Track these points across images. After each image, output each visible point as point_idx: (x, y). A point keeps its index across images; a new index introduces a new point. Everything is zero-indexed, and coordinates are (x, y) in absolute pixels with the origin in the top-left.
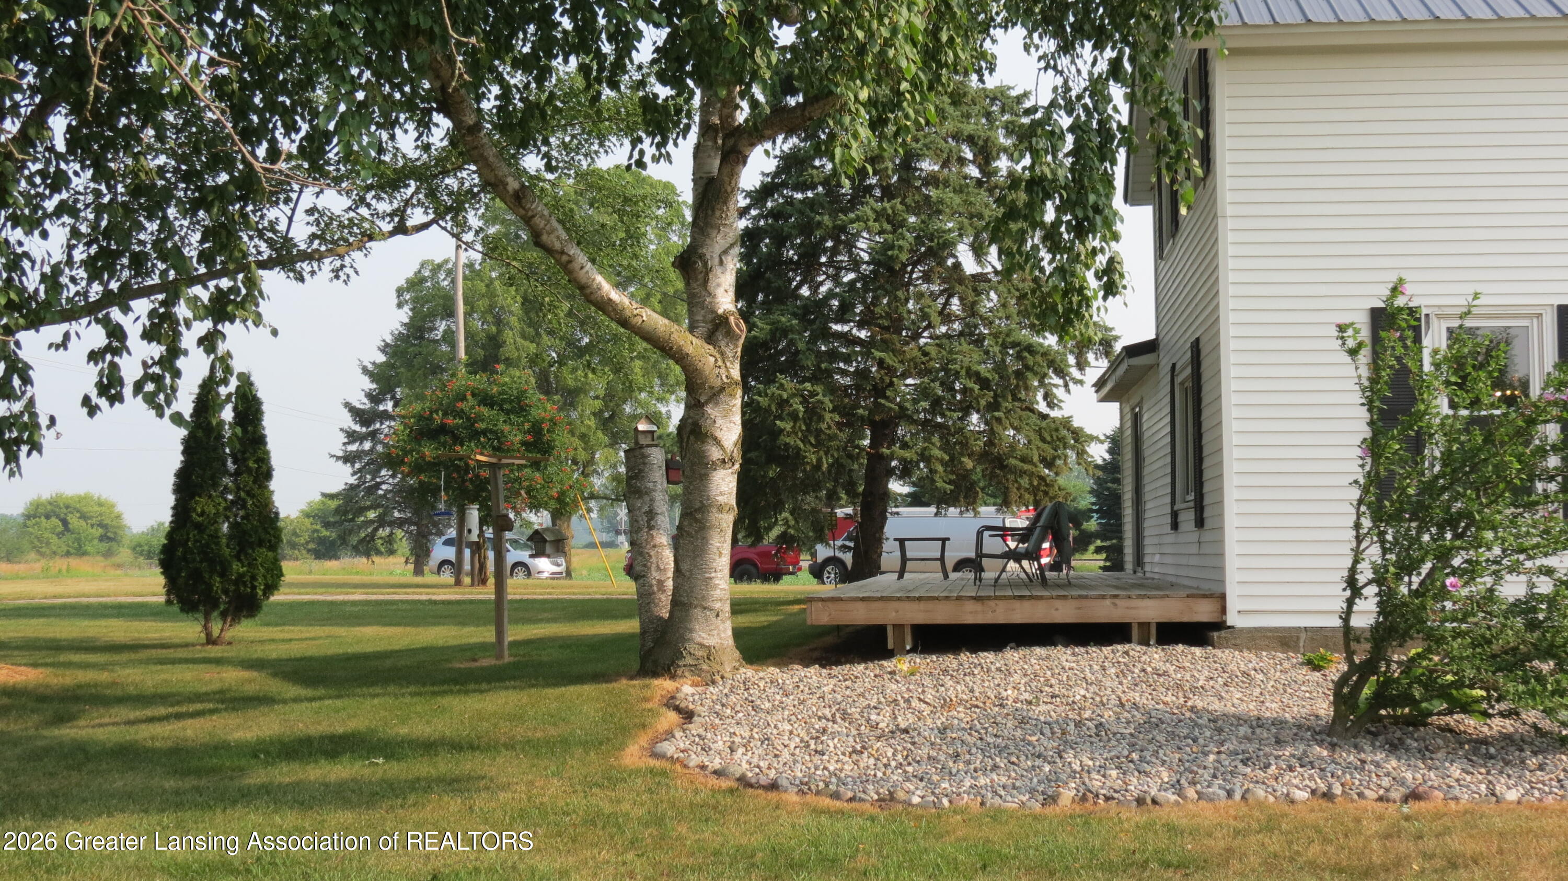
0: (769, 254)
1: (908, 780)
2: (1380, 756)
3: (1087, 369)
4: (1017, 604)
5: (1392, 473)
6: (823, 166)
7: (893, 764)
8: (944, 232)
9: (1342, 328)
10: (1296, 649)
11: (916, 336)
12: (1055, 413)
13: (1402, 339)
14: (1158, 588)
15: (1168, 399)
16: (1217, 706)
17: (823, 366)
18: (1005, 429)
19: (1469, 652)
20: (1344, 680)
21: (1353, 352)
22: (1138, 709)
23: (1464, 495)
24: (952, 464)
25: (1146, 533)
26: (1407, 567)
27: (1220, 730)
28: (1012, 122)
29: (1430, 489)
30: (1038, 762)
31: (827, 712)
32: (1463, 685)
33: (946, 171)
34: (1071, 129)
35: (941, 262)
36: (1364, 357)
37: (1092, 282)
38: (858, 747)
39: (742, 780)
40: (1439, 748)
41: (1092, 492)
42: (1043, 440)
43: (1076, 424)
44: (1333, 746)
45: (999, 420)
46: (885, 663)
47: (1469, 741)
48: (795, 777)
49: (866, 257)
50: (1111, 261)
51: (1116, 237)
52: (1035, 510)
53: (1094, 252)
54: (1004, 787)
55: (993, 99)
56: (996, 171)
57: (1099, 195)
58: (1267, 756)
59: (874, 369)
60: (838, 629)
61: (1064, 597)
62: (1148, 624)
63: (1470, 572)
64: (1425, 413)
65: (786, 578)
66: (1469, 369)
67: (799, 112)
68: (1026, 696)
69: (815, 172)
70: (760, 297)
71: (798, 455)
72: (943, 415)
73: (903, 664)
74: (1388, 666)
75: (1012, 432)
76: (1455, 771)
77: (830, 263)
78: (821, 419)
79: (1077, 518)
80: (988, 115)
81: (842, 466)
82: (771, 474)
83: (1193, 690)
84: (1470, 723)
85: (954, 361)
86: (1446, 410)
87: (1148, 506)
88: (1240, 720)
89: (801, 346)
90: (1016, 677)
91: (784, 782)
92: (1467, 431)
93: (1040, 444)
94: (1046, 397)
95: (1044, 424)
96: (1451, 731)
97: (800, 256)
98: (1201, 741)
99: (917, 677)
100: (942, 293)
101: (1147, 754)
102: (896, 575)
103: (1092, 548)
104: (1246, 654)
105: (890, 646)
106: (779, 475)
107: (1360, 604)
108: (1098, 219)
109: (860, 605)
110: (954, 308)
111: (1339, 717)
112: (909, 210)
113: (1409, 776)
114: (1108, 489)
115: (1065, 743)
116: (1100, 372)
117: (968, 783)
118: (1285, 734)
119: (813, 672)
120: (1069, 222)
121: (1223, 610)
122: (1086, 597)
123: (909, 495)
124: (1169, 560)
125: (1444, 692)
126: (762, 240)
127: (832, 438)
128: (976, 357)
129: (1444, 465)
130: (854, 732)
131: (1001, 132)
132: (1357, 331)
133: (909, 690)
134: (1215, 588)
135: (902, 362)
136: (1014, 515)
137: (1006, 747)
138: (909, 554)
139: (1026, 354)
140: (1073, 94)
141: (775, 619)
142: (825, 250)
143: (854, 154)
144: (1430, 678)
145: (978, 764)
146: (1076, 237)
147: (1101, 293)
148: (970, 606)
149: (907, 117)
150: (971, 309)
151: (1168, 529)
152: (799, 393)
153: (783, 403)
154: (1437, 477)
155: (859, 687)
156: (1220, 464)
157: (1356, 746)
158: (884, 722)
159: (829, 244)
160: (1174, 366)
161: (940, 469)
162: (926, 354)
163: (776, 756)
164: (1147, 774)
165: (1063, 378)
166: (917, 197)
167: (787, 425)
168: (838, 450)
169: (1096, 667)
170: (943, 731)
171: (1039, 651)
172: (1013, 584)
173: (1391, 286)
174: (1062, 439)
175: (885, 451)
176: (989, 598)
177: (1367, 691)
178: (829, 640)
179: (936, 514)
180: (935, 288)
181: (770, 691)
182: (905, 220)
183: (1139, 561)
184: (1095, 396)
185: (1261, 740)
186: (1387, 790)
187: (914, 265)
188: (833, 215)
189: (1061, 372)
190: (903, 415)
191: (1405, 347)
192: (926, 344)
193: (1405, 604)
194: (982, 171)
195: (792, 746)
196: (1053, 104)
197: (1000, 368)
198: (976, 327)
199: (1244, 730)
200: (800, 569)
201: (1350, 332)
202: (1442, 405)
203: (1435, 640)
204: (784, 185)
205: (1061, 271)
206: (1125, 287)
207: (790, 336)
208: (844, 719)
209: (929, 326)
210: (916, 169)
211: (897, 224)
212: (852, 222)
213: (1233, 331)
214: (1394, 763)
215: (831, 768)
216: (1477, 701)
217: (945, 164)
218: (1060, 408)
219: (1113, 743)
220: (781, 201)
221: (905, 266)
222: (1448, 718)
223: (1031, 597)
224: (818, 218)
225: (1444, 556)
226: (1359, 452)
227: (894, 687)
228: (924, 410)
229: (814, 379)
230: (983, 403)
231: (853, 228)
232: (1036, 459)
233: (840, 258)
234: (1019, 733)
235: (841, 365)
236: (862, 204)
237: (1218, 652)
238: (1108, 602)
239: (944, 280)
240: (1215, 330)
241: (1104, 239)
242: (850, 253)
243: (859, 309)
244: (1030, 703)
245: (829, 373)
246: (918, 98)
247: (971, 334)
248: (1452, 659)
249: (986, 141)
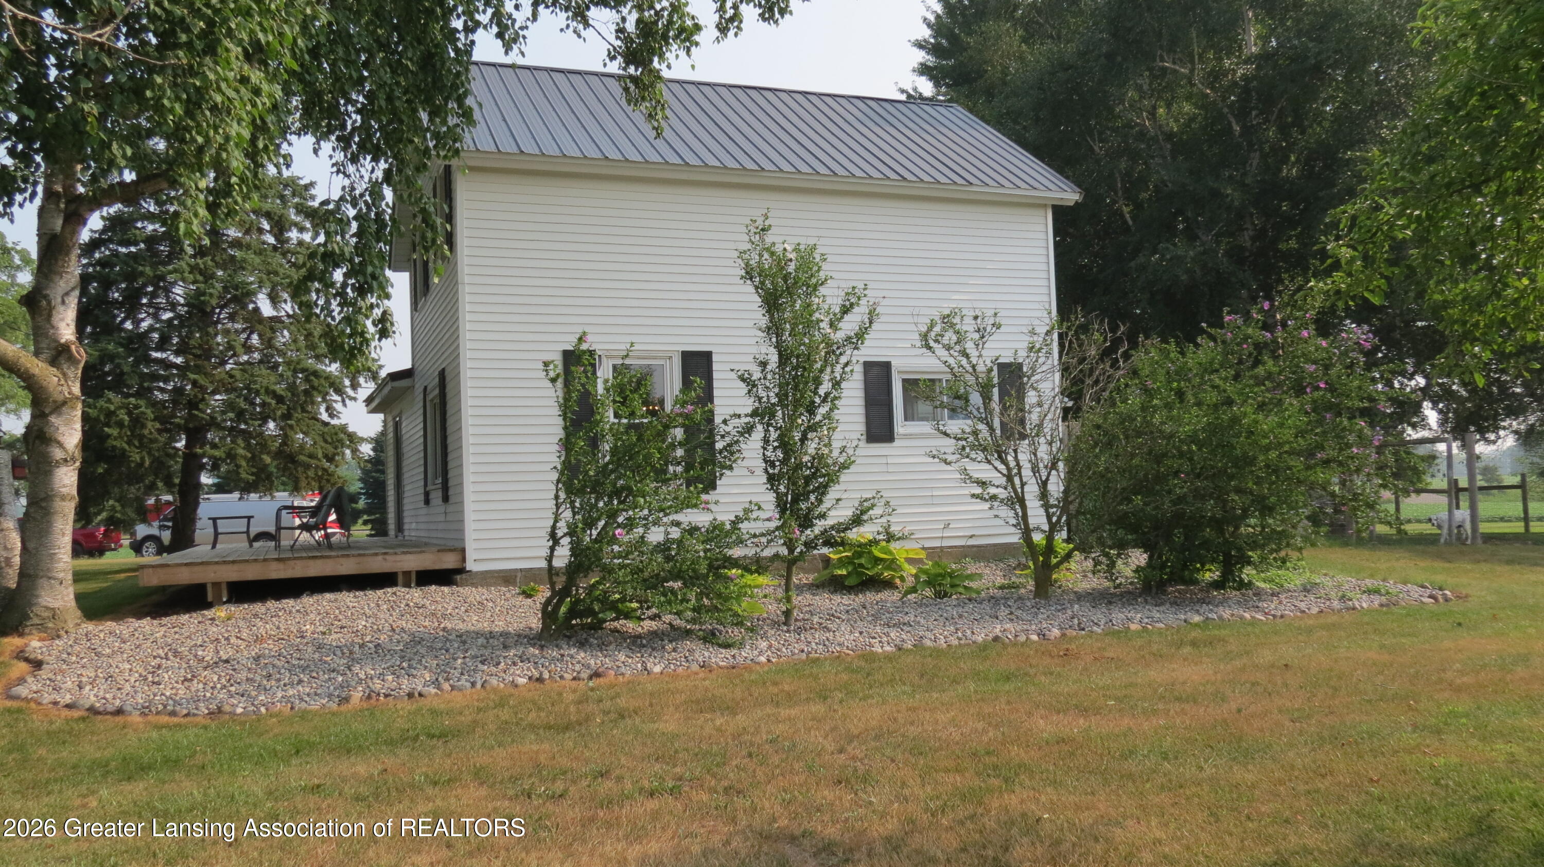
0: (97, 295)
1: (232, 696)
2: (573, 651)
3: (359, 390)
4: (311, 563)
5: (579, 461)
6: (144, 228)
7: (219, 686)
8: (248, 284)
9: (546, 364)
10: (514, 584)
11: (223, 363)
12: (334, 422)
13: (585, 372)
14: (416, 546)
15: (421, 411)
16: (461, 626)
17: (146, 385)
18: (296, 433)
19: (629, 578)
20: (548, 602)
21: (553, 380)
22: (405, 632)
23: (625, 475)
24: (254, 459)
25: (405, 508)
26: (590, 524)
27: (464, 642)
28: (301, 204)
29: (604, 471)
30: (333, 675)
31: (161, 652)
32: (625, 601)
33: (248, 237)
34: (355, 218)
35: (244, 307)
36: (560, 383)
37: (371, 329)
38: (189, 676)
39: (92, 710)
40: (611, 643)
41: (361, 480)
42: (326, 441)
43: (351, 429)
44: (542, 647)
45: (291, 427)
46: (206, 612)
47: (630, 637)
48: (137, 704)
49: (182, 301)
50: (385, 313)
51: (388, 297)
52: (320, 493)
53: (372, 306)
54: (308, 695)
55: (286, 186)
56: (288, 240)
57: (375, 267)
58: (498, 656)
59: (189, 387)
60: (163, 589)
61: (348, 556)
62: (410, 572)
63: (630, 525)
64: (601, 421)
65: (108, 553)
66: (628, 393)
67: (133, 188)
68: (321, 629)
69: (137, 232)
70: (89, 329)
71: (123, 454)
72: (246, 423)
73: (221, 612)
74: (577, 590)
75: (301, 436)
76: (622, 657)
77: (150, 305)
78: (143, 426)
79: (354, 498)
80: (282, 197)
81: (162, 463)
82: (100, 470)
83: (444, 616)
84: (630, 626)
85: (255, 382)
86: (612, 419)
87: (407, 488)
88: (478, 634)
89: (126, 369)
90: (312, 616)
91: (128, 708)
92: (627, 432)
93: (323, 444)
94: (327, 409)
95: (326, 430)
96: (618, 631)
97: (124, 298)
98: (452, 651)
99: (233, 621)
100: (244, 330)
101: (414, 663)
102: (210, 547)
103: (360, 521)
104: (480, 589)
105: (210, 599)
106: (106, 471)
107: (559, 551)
108: (375, 283)
109: (184, 569)
110: (254, 342)
111: (545, 627)
112: (218, 265)
113: (592, 662)
114: (372, 477)
115: (353, 659)
116: (369, 392)
117: (280, 694)
118: (510, 641)
119: (146, 624)
120: (353, 285)
121: (464, 560)
122: (364, 555)
123: (214, 485)
124: (422, 526)
125: (613, 606)
126: (90, 284)
127: (152, 441)
128: (273, 379)
129: (612, 456)
130: (185, 665)
131: (292, 211)
132: (556, 366)
133: (227, 631)
134: (457, 545)
135: (212, 382)
136: (304, 498)
137: (308, 666)
138: (220, 530)
139: (312, 378)
140: (357, 192)
141: (105, 585)
142: (146, 294)
143: (195, 228)
144: (604, 597)
145: (286, 680)
146: (359, 295)
147: (377, 336)
148: (274, 565)
149: (236, 203)
150: (268, 343)
151: (422, 504)
152: (126, 406)
153: (110, 414)
154: (608, 464)
155: (185, 632)
156: (460, 457)
157: (557, 646)
158: (209, 656)
159: (150, 289)
160: (425, 388)
161: (244, 463)
162: (231, 376)
163: (119, 689)
164: (414, 676)
165: (341, 395)
166: (224, 257)
167: (114, 432)
168: (158, 450)
169: (372, 605)
170: (257, 659)
171: (328, 596)
172: (306, 548)
173: (578, 336)
174: (341, 441)
175: (199, 451)
176: (289, 559)
177: (563, 609)
178: (155, 598)
179: (240, 499)
180: (238, 326)
181: (110, 640)
182: (214, 273)
183: (400, 528)
184: (365, 409)
185: (493, 647)
186: (579, 673)
187: (222, 308)
188: (154, 266)
189: (339, 391)
190: (213, 423)
191: (587, 377)
192: (232, 369)
193: (588, 548)
194: (277, 239)
195: (133, 680)
196: (342, 199)
197: (292, 387)
198: (272, 356)
199: (481, 641)
200: (121, 546)
201: (551, 367)
202: (610, 415)
203: (608, 571)
204: (110, 240)
205: (347, 320)
206: (394, 332)
207: (117, 361)
208: (175, 657)
209: (234, 355)
210: (224, 235)
211: (208, 277)
212: (170, 273)
213: (469, 364)
214: (583, 655)
215: (168, 694)
216: (635, 610)
217: (247, 232)
218: (339, 418)
219: (388, 657)
220: (107, 253)
221: (214, 308)
222: (616, 623)
223: (322, 557)
224: (141, 268)
225: (612, 515)
226: (557, 448)
227: (215, 629)
228: (231, 420)
229: (138, 395)
230: (279, 413)
231: (170, 278)
232: (320, 455)
233: (159, 300)
234: (317, 656)
235: (161, 384)
236: (179, 259)
237: (460, 589)
238: (380, 558)
239: (245, 320)
240: (455, 364)
241: (379, 297)
242: (168, 297)
243: (175, 340)
244: (324, 633)
245: (150, 390)
246: (245, 190)
247: (269, 362)
248: (619, 583)
249: (281, 217)
